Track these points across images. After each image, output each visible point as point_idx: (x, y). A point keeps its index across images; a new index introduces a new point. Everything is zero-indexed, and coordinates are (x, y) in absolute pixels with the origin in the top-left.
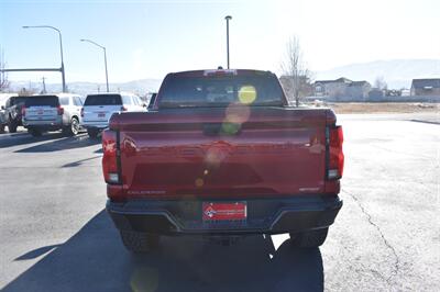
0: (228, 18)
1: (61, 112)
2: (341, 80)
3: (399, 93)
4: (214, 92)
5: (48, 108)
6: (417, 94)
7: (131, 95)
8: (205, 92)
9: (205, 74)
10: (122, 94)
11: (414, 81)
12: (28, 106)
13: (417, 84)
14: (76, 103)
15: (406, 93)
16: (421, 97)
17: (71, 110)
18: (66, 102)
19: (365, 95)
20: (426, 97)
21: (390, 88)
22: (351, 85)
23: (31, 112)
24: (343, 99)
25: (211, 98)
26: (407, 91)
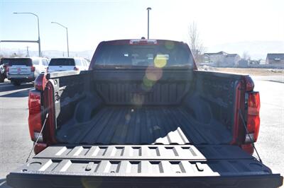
0: (149, 9)
1: (33, 70)
2: (221, 53)
3: (258, 62)
4: (137, 58)
5: (25, 67)
6: (270, 63)
7: (81, 59)
8: (130, 58)
9: (131, 43)
10: (75, 58)
11: (268, 55)
12: (11, 65)
13: (270, 56)
14: (44, 64)
15: (263, 63)
16: (273, 65)
17: (40, 68)
18: (37, 63)
19: (236, 63)
20: (276, 65)
21: (252, 59)
22: (227, 56)
23: (13, 69)
24: (222, 65)
25: (135, 63)
26: (264, 61)
